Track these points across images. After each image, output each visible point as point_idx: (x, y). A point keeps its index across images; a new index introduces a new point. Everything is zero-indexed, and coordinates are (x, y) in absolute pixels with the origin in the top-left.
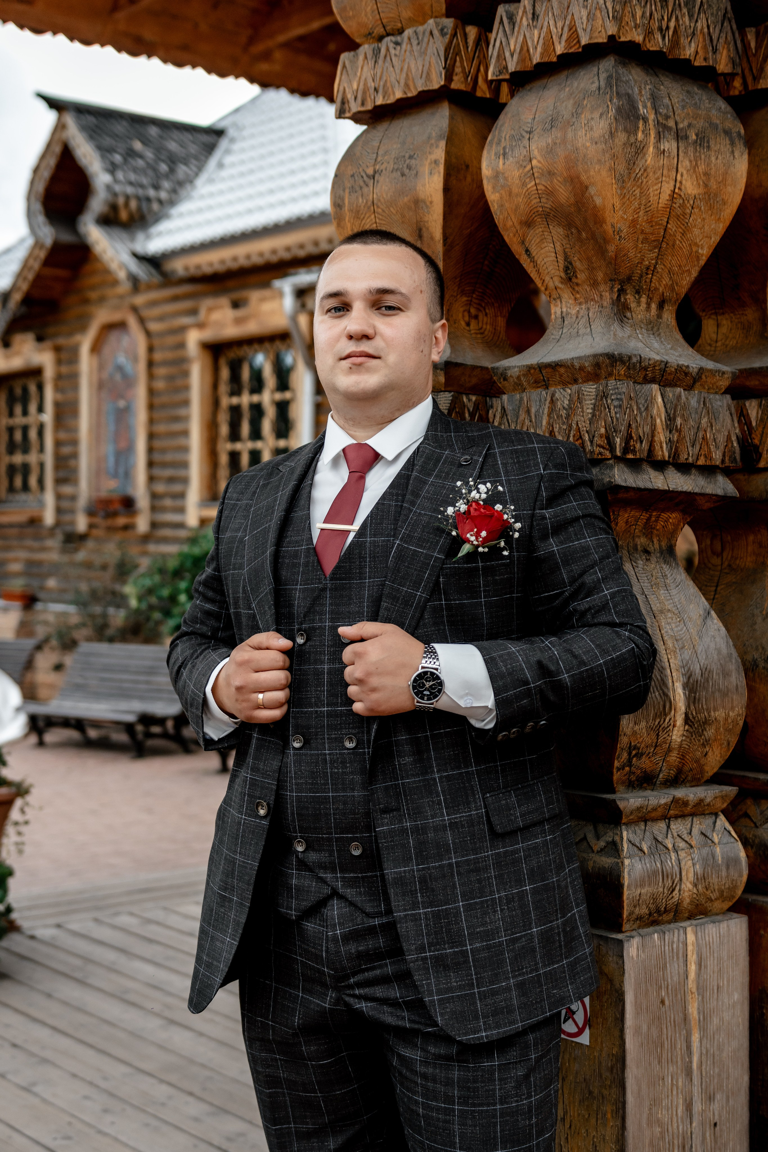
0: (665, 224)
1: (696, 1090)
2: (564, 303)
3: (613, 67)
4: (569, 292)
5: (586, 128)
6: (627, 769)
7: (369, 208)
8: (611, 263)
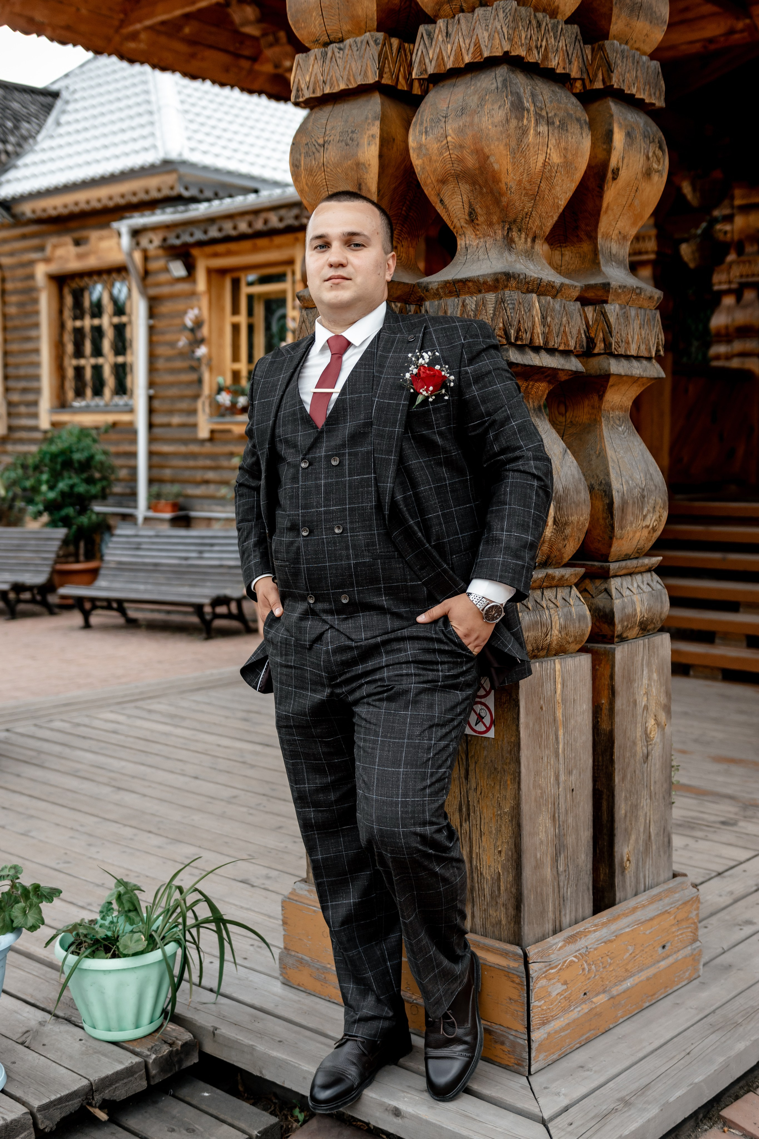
0: (540, 183)
1: (561, 767)
2: (467, 237)
3: (506, 73)
4: (472, 230)
5: (489, 115)
7: (320, 168)
8: (504, 210)
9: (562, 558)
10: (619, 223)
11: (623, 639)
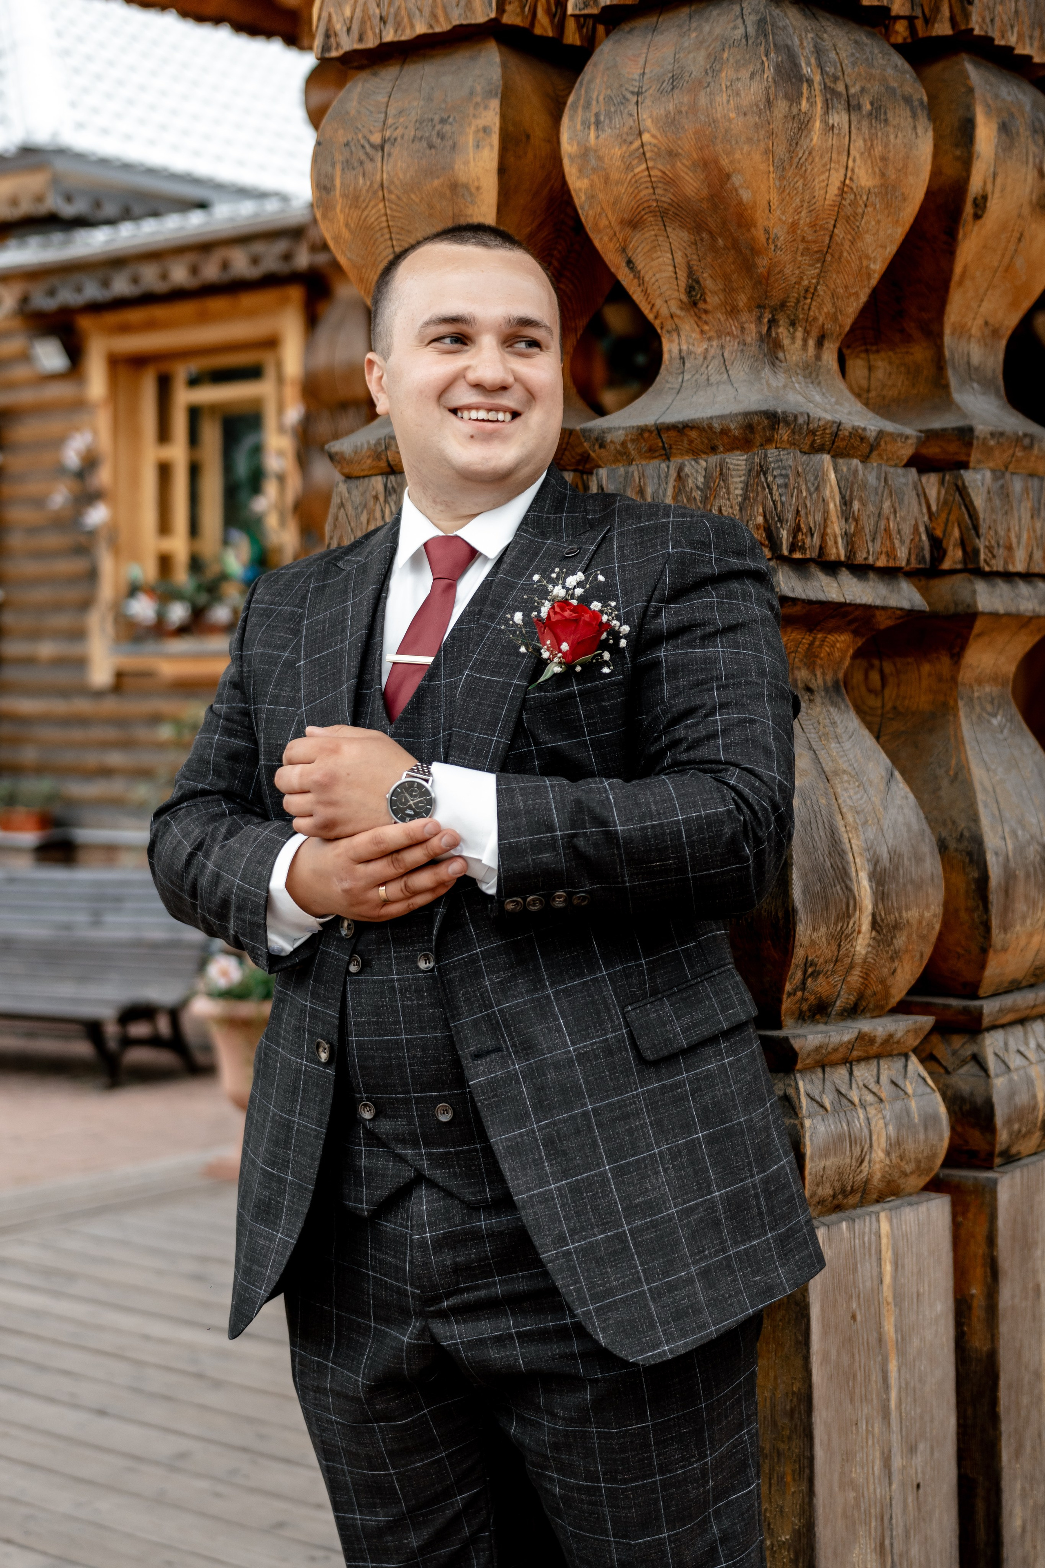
0: (831, 228)
1: (895, 1438)
2: (683, 337)
3: (765, 7)
4: (693, 322)
5: (729, 92)
6: (799, 994)
7: (375, 193)
8: (760, 283)
9: (887, 995)
10: (985, 304)
11: (1010, 1158)
